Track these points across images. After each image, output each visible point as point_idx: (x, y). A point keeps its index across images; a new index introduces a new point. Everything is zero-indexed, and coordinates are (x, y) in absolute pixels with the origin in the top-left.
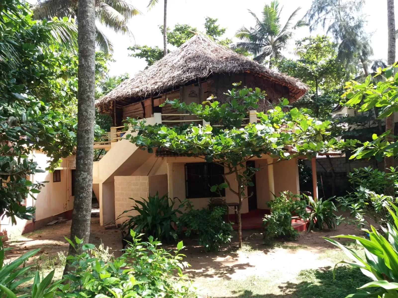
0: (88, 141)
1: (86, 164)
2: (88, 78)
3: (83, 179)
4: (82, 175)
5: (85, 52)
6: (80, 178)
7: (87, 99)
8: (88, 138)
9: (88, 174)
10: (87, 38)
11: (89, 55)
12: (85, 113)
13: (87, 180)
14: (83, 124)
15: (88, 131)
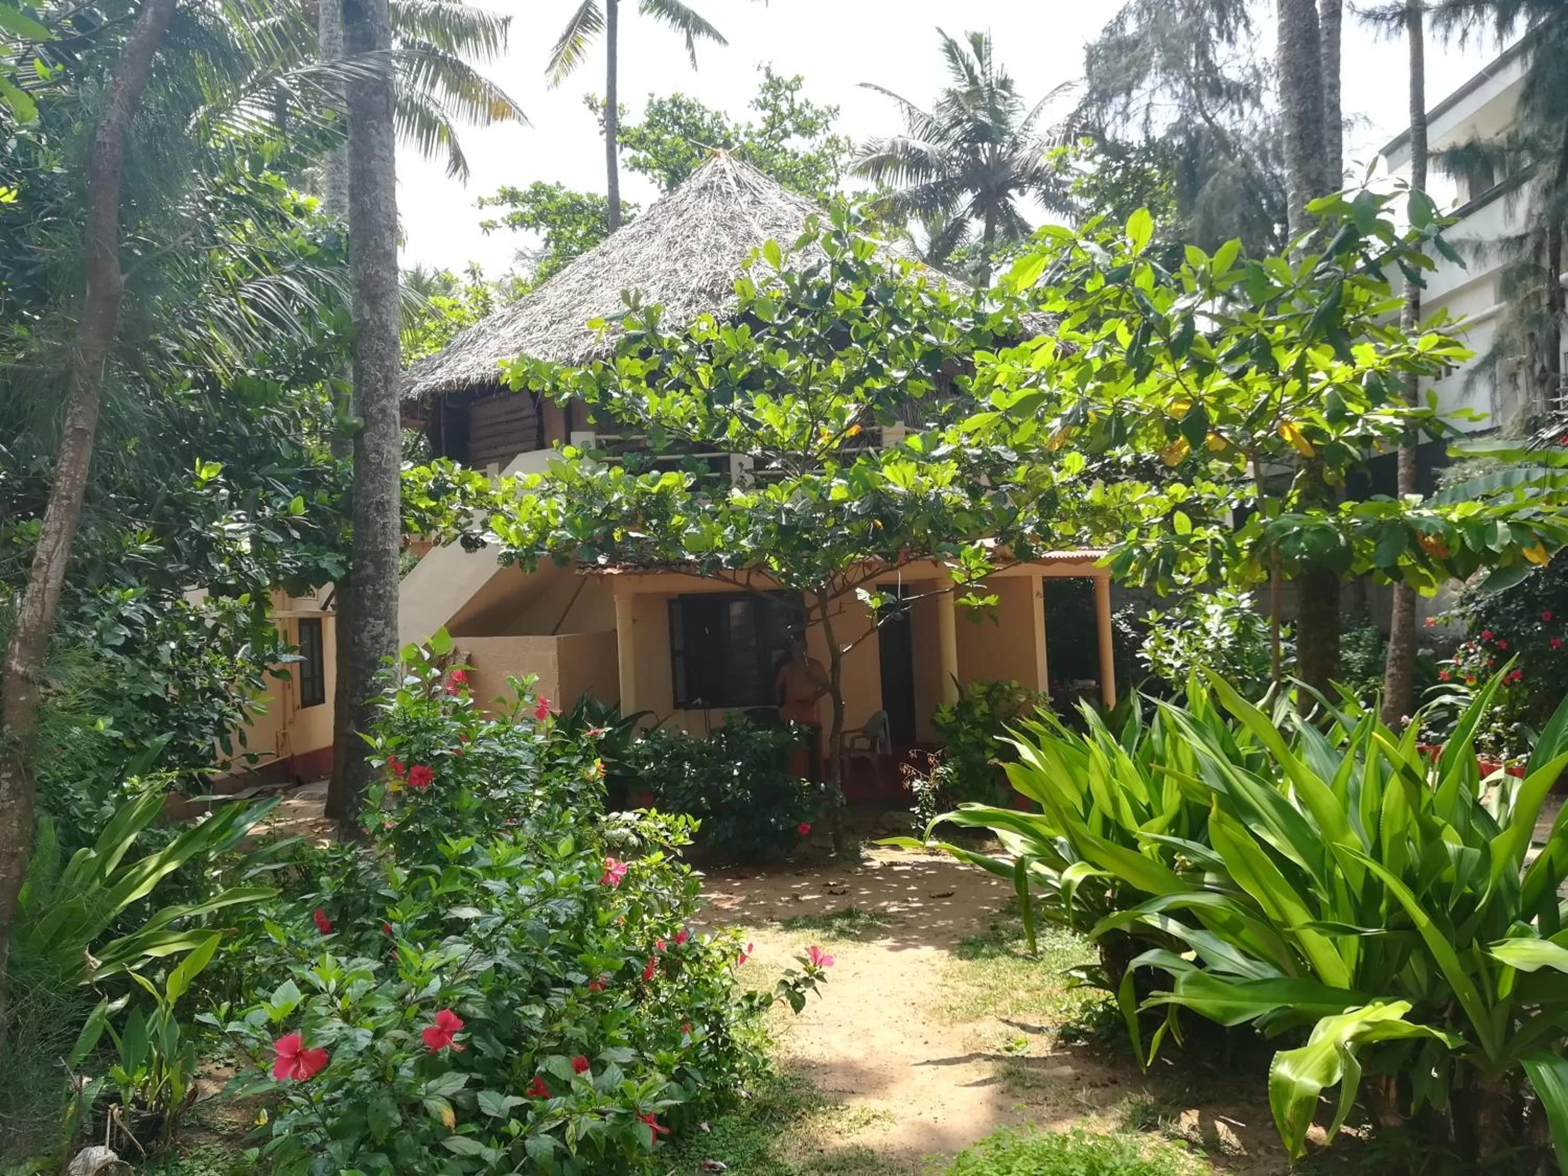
0: (385, 534)
1: (380, 597)
2: (382, 358)
3: (373, 638)
4: (369, 627)
5: (371, 285)
6: (365, 636)
7: (380, 417)
8: (384, 526)
9: (386, 624)
10: (377, 246)
11: (383, 294)
12: (374, 455)
13: (385, 641)
14: (371, 487)
15: (383, 504)
